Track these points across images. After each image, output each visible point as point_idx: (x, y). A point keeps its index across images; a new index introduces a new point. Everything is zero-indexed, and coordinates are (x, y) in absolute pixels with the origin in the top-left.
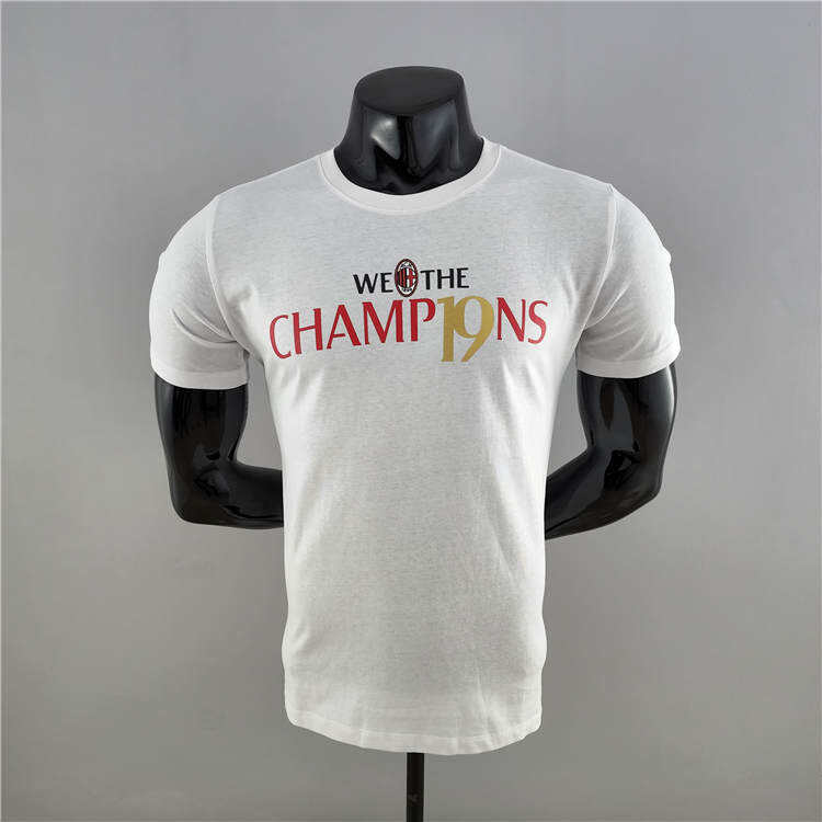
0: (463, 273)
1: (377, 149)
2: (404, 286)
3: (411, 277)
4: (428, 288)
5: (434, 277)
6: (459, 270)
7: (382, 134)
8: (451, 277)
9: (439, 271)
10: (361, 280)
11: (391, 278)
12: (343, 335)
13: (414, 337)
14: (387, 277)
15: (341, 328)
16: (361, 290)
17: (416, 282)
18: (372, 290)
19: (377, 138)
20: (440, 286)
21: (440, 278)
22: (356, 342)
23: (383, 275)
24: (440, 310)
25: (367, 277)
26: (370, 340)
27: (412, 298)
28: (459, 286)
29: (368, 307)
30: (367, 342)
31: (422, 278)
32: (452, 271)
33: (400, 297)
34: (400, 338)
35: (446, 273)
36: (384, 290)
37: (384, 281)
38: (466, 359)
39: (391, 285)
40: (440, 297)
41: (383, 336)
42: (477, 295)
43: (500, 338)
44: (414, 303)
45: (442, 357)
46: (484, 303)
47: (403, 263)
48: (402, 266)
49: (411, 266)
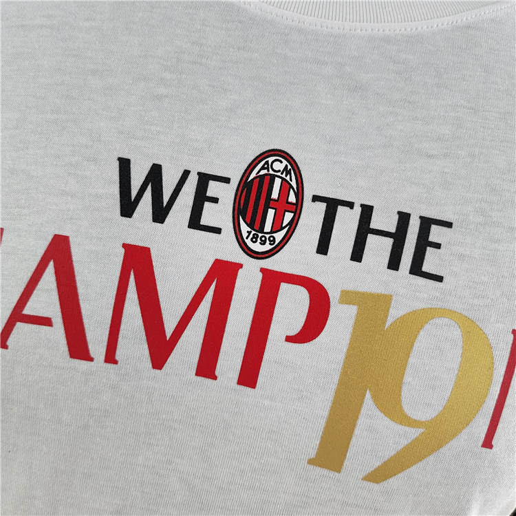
0: (436, 234)
2: (257, 224)
3: (282, 206)
4: (323, 248)
5: (346, 222)
6: (426, 223)
8: (399, 237)
9: (367, 211)
10: (138, 177)
11: (225, 194)
12: (46, 322)
13: (249, 376)
14: (213, 189)
15: (46, 300)
16: (128, 208)
17: (293, 224)
18: (160, 214)
20: (357, 255)
21: (364, 230)
22: (78, 347)
23: (204, 179)
24: (341, 319)
25: (155, 174)
26: (119, 355)
27: (269, 264)
28: (416, 269)
29: (138, 260)
30: (110, 358)
31: (313, 215)
32: (404, 218)
33: (236, 255)
34: (207, 367)
35: (384, 220)
36: (195, 222)
37: (201, 198)
38: (377, 476)
39: (219, 213)
40: (351, 287)
41: (160, 348)
42: (457, 306)
43: (488, 443)
44: (271, 283)
45: (313, 454)
46: (472, 331)
47: (270, 159)
48: (263, 168)
49: (288, 173)
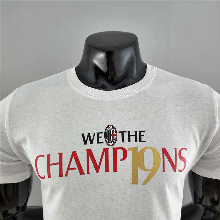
0: (142, 133)
1: (96, 68)
2: (110, 140)
3: (113, 135)
4: (123, 141)
5: (126, 135)
6: (140, 132)
7: (99, 60)
8: (136, 136)
9: (129, 132)
10: (86, 137)
11: (102, 135)
12: (74, 169)
13: (115, 170)
14: (100, 135)
15: (74, 164)
16: (85, 143)
17: (116, 138)
18: (91, 142)
19: (96, 62)
20: (129, 141)
21: (129, 136)
22: (82, 172)
23: (98, 134)
24: (130, 154)
25: (89, 135)
26: (90, 171)
27: (114, 146)
28: (140, 141)
29: (89, 153)
30: (88, 173)
31: (119, 135)
32: (136, 132)
33: (107, 146)
34: (107, 170)
35: (132, 133)
36: (98, 142)
37: (98, 137)
38: (145, 183)
39: (102, 140)
40: (130, 147)
41: (97, 168)
42: (150, 146)
43: (164, 171)
44: (115, 150)
45: (131, 182)
46: (154, 151)
47: (109, 127)
48: (108, 129)
49: (113, 129)
